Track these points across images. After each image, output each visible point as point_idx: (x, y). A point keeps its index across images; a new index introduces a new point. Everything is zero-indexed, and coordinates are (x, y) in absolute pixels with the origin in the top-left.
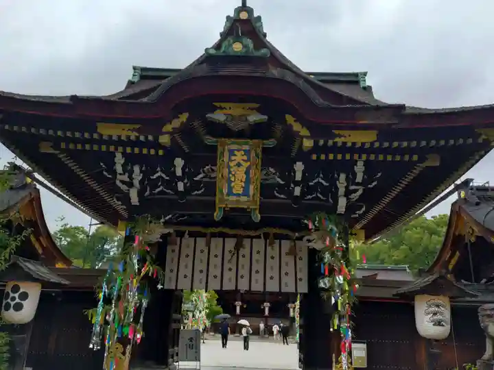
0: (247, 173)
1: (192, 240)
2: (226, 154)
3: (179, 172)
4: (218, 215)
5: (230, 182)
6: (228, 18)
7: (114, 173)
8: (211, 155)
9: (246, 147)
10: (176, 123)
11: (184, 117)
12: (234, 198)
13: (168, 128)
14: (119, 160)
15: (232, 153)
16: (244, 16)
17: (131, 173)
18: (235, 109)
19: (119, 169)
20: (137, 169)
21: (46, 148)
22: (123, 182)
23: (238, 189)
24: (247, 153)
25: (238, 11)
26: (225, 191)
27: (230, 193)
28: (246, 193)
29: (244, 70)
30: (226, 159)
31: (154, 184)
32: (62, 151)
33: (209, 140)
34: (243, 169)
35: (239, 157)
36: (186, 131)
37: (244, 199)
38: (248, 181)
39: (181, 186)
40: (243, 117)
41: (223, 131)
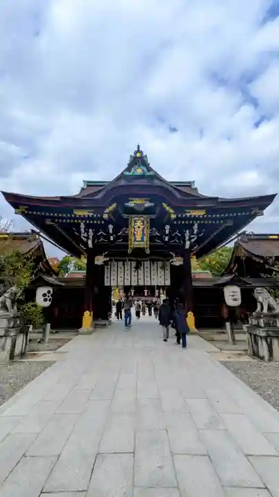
0: (143, 230)
1: (116, 263)
2: (133, 222)
3: (111, 231)
4: (129, 251)
5: (134, 235)
6: (131, 156)
7: (80, 232)
8: (126, 223)
9: (142, 219)
10: (111, 208)
11: (114, 205)
12: (137, 243)
13: (107, 211)
14: (82, 226)
15: (135, 221)
16: (138, 155)
17: (88, 232)
18: (138, 201)
19: (82, 230)
20: (91, 230)
21: (48, 222)
22: (85, 237)
23: (139, 238)
24: (143, 222)
25: (136, 153)
26: (133, 240)
27: (135, 240)
28: (142, 240)
29: (144, 182)
30: (133, 225)
31: (99, 237)
32: (56, 223)
33: (125, 216)
34: (141, 229)
35: (139, 223)
36: (114, 212)
37: (142, 243)
38: (143, 234)
39: (112, 238)
40: (141, 205)
41: (132, 211)
